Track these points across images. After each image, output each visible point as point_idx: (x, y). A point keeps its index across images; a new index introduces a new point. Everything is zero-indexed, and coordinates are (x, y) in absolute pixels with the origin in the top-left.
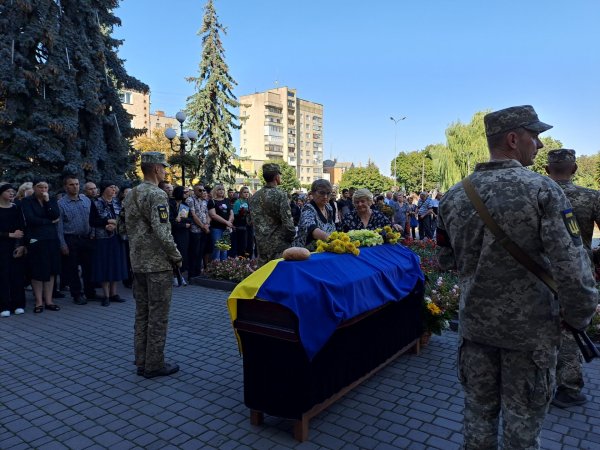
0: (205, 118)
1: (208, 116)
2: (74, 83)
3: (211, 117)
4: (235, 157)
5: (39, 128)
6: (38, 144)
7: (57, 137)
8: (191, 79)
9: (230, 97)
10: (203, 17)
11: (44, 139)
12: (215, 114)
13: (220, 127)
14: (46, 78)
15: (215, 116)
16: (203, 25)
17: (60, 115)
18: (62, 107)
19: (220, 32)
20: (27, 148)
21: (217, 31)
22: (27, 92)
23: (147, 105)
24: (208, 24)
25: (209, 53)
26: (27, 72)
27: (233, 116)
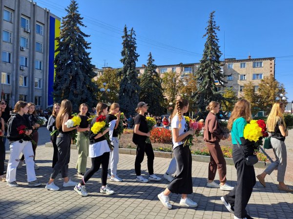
23: (273, 65)
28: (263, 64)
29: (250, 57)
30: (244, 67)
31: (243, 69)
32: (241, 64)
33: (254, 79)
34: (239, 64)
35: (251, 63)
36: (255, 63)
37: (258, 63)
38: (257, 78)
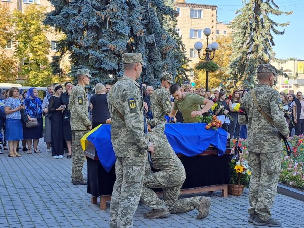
0: (249, 27)
1: (251, 25)
2: (127, 15)
4: (275, 60)
5: (104, 48)
6: (102, 59)
7: (114, 54)
9: (273, 6)
11: (106, 55)
12: (257, 23)
13: (262, 34)
14: (108, 15)
15: (257, 26)
17: (116, 38)
18: (117, 33)
20: (96, 62)
22: (98, 25)
23: (214, 18)
26: (98, 12)
27: (274, 23)
28: (202, 13)
35: (187, 10)
36: (192, 10)
37: (196, 11)
38: (196, 36)
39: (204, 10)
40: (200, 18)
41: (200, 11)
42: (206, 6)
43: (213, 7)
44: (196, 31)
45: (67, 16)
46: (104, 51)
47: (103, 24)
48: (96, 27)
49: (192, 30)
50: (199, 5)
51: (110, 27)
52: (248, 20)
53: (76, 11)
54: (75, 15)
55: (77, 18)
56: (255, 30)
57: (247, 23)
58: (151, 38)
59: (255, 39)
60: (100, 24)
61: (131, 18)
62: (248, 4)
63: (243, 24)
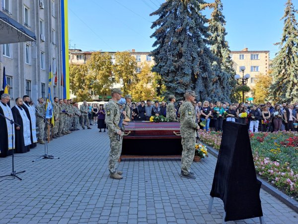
1: (285, 61)
2: (190, 64)
3: (287, 62)
7: (183, 84)
8: (277, 44)
10: (285, 9)
16: (284, 14)
17: (184, 76)
19: (296, 14)
21: (293, 14)
23: (267, 59)
24: (287, 13)
25: (287, 28)
26: (175, 63)
28: (259, 56)
29: (247, 49)
30: (243, 58)
31: (241, 60)
32: (240, 55)
33: (252, 71)
34: (238, 55)
35: (249, 55)
36: (252, 55)
37: (255, 55)
38: (255, 70)
39: (260, 55)
40: (257, 59)
41: (257, 55)
42: (261, 52)
43: (266, 52)
44: (255, 67)
45: (161, 67)
46: (178, 83)
47: (177, 70)
48: (174, 71)
49: (252, 67)
50: (256, 52)
51: (181, 71)
52: (283, 59)
53: (164, 64)
54: (164, 66)
55: (165, 67)
56: (288, 64)
57: (282, 61)
58: (205, 75)
59: (288, 70)
60: (176, 69)
61: (193, 65)
62: (283, 49)
63: (279, 61)
